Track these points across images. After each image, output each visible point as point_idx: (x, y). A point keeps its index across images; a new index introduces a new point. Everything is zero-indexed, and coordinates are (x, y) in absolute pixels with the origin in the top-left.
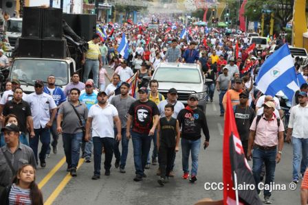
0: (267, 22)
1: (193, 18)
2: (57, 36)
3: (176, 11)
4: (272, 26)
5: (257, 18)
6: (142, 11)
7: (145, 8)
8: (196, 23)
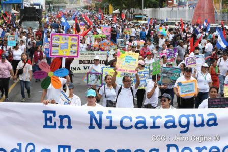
1: (84, 9)
2: (34, 15)
5: (103, 8)
7: (65, 6)
8: (85, 11)
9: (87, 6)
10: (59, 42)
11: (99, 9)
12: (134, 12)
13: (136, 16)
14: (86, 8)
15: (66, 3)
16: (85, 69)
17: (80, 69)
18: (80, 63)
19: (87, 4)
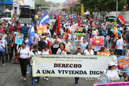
0: (78, 12)
1: (62, 11)
2: (28, 14)
3: (57, 9)
4: (79, 12)
5: (75, 11)
6: (48, 9)
7: (49, 8)
8: (63, 12)
9: (64, 9)
11: (73, 11)
12: (105, 15)
13: (109, 18)
14: (63, 10)
15: (50, 6)
16: (60, 72)
17: (54, 73)
18: (55, 66)
19: (64, 8)
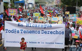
10: (11, 11)
